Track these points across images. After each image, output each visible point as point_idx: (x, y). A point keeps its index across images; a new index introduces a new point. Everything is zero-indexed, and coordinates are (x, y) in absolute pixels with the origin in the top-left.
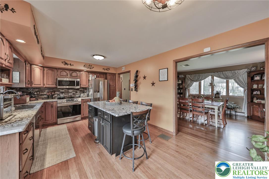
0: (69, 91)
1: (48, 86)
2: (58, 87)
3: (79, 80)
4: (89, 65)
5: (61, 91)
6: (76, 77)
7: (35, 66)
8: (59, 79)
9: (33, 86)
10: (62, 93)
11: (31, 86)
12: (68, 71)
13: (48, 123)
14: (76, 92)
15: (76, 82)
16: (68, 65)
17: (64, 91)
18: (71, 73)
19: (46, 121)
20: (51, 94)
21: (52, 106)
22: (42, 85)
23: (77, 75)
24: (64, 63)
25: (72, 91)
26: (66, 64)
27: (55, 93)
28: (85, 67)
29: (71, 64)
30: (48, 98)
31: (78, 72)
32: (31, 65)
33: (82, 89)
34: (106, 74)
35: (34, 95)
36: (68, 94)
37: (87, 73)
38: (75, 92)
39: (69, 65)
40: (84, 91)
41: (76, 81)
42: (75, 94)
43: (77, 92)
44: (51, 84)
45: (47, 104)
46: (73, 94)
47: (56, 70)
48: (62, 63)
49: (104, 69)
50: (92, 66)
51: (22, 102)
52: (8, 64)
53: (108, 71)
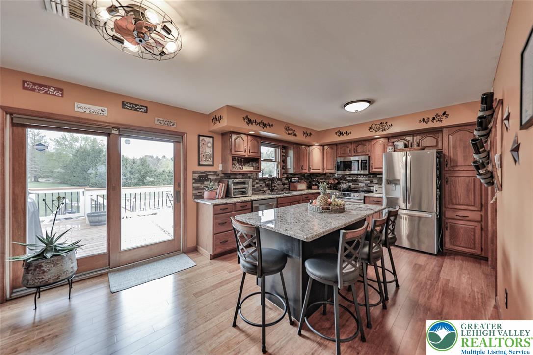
1: (327, 171)
2: (337, 172)
3: (366, 158)
4: (381, 123)
5: (348, 179)
6: (364, 152)
7: (313, 147)
9: (312, 171)
11: (309, 171)
12: (352, 144)
14: (371, 182)
15: (360, 162)
16: (343, 135)
17: (351, 178)
18: (355, 147)
22: (321, 170)
23: (366, 149)
24: (338, 134)
26: (341, 134)
28: (372, 130)
29: (348, 133)
31: (367, 143)
32: (308, 147)
35: (315, 182)
36: (358, 185)
38: (369, 182)
39: (346, 135)
41: (362, 161)
42: (369, 185)
44: (330, 168)
46: (367, 185)
47: (335, 147)
48: (336, 134)
49: (423, 119)
50: (389, 124)
51: (294, 189)
52: (251, 154)
53: (441, 121)
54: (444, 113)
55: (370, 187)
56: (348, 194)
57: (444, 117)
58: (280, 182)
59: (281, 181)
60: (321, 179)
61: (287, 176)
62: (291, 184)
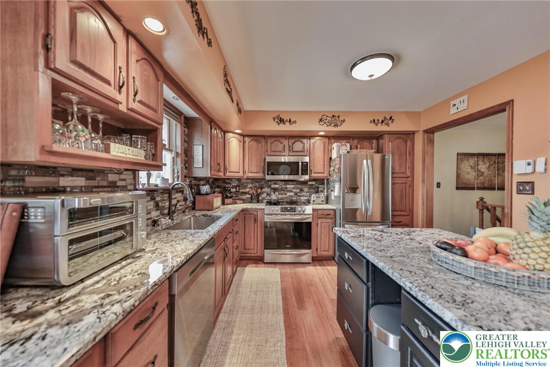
0: (288, 186)
1: (250, 175)
2: (268, 177)
3: (307, 159)
4: (333, 116)
5: (273, 186)
6: (302, 152)
7: (231, 135)
8: (269, 159)
9: (228, 174)
10: (275, 190)
11: (224, 174)
12: (286, 139)
13: (249, 255)
14: (301, 190)
15: (300, 164)
16: (284, 123)
17: (277, 186)
18: (290, 144)
19: (246, 251)
20: (257, 191)
21: (256, 220)
22: (241, 174)
23: (304, 147)
24: (277, 120)
25: (293, 186)
26: (282, 121)
27: (263, 190)
28: (322, 123)
29: (292, 121)
30: (251, 201)
31: (305, 141)
32: (224, 134)
33: (314, 183)
34: (378, 136)
35: (230, 193)
36: (286, 194)
37: (326, 140)
38: (299, 191)
39: (287, 123)
40: (318, 188)
41: (302, 163)
42: (298, 194)
43: (304, 189)
44: (255, 171)
45: (248, 213)
46: (296, 194)
47: (263, 141)
48: (274, 120)
49: (374, 121)
50: (341, 118)
51: (207, 207)
52: (136, 106)
53: (388, 125)
54: (391, 118)
55: (300, 196)
56: (292, 208)
57: (390, 122)
58: (180, 194)
59: (182, 192)
60: (233, 188)
61: (191, 181)
62: (198, 197)
